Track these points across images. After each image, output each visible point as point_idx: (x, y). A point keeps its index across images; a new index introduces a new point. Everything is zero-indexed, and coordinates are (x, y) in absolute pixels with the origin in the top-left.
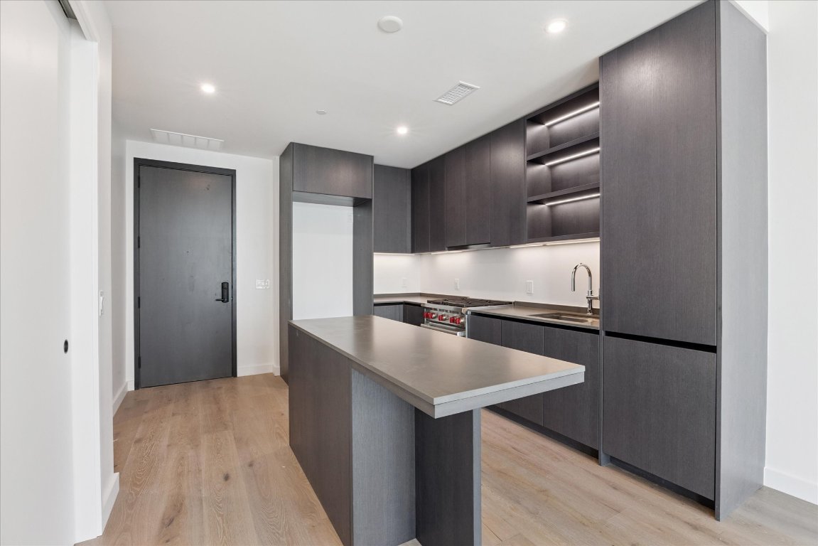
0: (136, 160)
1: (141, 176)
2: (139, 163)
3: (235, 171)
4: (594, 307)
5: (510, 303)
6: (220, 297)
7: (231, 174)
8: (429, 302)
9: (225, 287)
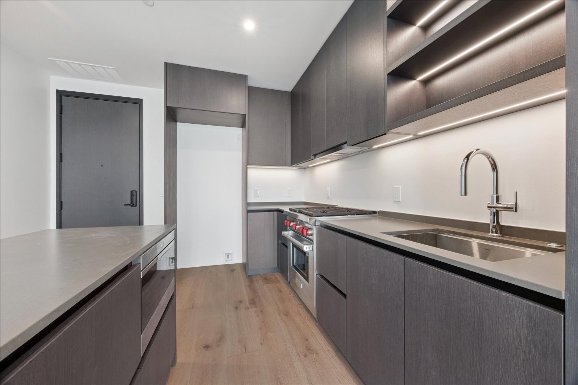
0: (58, 92)
1: (63, 104)
2: (61, 94)
3: (141, 100)
4: (502, 223)
5: (374, 212)
6: (129, 203)
7: (139, 102)
8: (291, 210)
9: (133, 194)
